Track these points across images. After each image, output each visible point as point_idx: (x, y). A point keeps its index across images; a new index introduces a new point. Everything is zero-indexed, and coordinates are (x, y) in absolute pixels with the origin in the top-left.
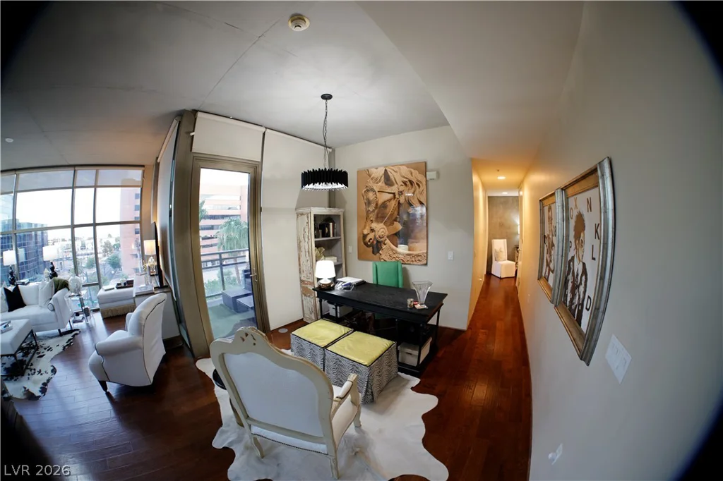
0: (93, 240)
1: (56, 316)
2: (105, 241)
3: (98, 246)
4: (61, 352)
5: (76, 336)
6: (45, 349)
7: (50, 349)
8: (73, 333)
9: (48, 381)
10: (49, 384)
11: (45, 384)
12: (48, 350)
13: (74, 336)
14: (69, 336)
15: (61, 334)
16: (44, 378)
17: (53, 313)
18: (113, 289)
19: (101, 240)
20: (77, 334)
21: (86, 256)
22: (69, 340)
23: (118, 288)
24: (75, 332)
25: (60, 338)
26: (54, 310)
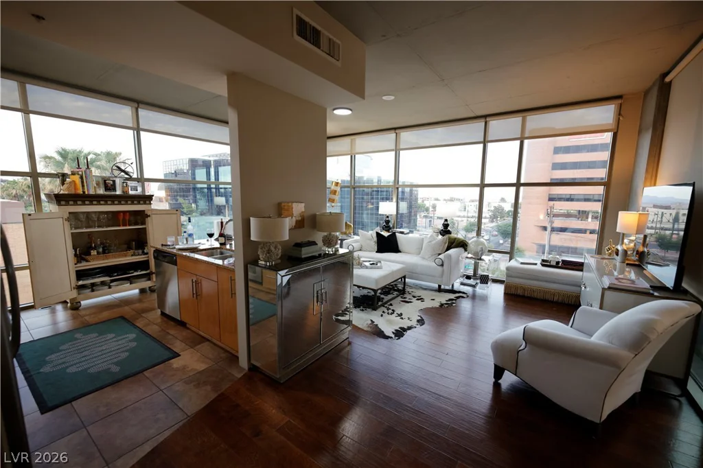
0: (477, 203)
1: (443, 271)
2: (496, 205)
3: (485, 209)
4: (436, 308)
5: (461, 299)
6: (414, 297)
7: (421, 299)
8: (457, 295)
9: (410, 328)
10: (408, 331)
11: (404, 330)
12: (418, 299)
13: (458, 298)
14: (452, 296)
15: (440, 290)
16: (405, 324)
17: (440, 268)
18: (536, 264)
19: (489, 203)
20: (463, 297)
21: (466, 219)
22: (450, 300)
23: (543, 265)
24: (461, 295)
25: (438, 293)
26: (442, 265)
